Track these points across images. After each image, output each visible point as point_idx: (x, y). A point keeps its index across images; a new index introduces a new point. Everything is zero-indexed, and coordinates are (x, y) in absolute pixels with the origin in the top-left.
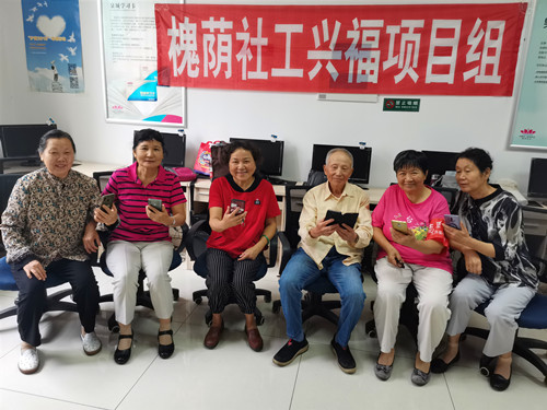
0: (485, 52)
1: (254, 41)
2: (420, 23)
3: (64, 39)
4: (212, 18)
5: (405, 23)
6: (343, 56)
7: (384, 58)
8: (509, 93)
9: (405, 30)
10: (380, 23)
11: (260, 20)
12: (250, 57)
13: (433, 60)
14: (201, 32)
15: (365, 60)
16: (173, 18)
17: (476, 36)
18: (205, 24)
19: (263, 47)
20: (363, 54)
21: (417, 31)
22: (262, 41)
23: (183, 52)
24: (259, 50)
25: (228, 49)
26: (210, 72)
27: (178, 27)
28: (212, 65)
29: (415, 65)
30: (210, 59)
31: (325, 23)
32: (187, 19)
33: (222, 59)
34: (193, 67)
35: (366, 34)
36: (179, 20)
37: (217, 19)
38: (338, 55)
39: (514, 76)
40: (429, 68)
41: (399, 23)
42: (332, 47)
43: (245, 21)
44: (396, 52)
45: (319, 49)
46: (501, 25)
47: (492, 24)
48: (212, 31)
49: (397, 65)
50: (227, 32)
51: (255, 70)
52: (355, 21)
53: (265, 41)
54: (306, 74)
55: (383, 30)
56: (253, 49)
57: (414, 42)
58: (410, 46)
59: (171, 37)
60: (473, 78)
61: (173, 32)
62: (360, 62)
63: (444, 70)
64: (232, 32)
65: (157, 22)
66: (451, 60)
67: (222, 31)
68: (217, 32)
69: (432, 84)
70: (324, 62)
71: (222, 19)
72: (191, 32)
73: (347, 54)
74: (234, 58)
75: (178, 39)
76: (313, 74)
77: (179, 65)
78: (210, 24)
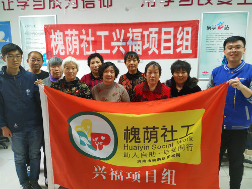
0: (184, 40)
1: (88, 39)
2: (157, 30)
3: (4, 41)
4: (69, 30)
5: (151, 30)
6: (126, 44)
7: (143, 44)
8: (196, 57)
9: (151, 33)
10: (140, 30)
11: (90, 30)
12: (87, 46)
13: (164, 45)
14: (65, 36)
15: (135, 45)
16: (52, 30)
17: (180, 34)
18: (66, 33)
19: (92, 41)
20: (135, 43)
21: (156, 33)
22: (91, 39)
23: (57, 45)
24: (91, 43)
25: (77, 42)
26: (70, 52)
27: (54, 34)
28: (70, 50)
29: (157, 47)
30: (69, 47)
31: (117, 30)
32: (58, 31)
33: (74, 47)
34: (62, 51)
35: (135, 35)
36: (55, 31)
37: (71, 30)
38: (124, 44)
39: (197, 50)
40: (162, 48)
41: (148, 30)
42: (121, 40)
43: (84, 31)
44: (148, 42)
45: (116, 41)
46: (190, 29)
47: (186, 29)
48: (69, 35)
49: (149, 47)
50: (76, 35)
51: (89, 51)
52: (130, 29)
53: (93, 39)
54: (111, 52)
55: (142, 33)
56: (88, 42)
57: (155, 37)
58: (154, 39)
59: (51, 39)
60: (180, 51)
61: (52, 36)
62: (134, 46)
63: (168, 48)
64: (78, 35)
65: (45, 32)
66: (171, 44)
67: (74, 35)
68: (72, 36)
69: (164, 54)
70: (119, 47)
71: (74, 30)
72: (60, 36)
73: (128, 43)
74: (80, 47)
75: (55, 40)
76: (114, 52)
77: (56, 50)
78: (69, 32)
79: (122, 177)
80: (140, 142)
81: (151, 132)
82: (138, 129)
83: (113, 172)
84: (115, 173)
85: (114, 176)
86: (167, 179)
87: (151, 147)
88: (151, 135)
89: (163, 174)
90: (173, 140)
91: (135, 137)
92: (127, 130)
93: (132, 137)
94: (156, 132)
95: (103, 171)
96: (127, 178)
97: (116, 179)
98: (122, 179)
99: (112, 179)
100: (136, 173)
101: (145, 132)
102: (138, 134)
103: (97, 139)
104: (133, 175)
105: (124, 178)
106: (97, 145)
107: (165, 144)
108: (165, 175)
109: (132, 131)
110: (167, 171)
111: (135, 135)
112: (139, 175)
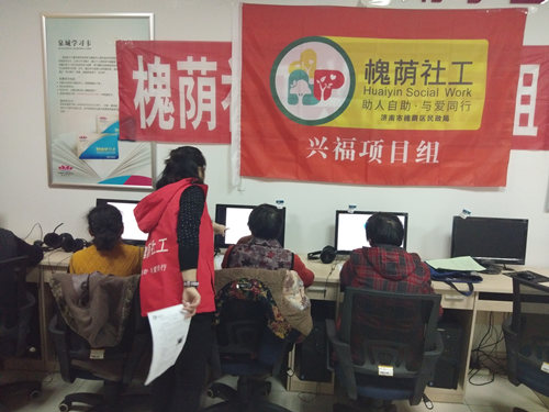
79: (353, 152)
80: (388, 83)
81: (407, 68)
82: (388, 63)
83: (340, 144)
84: (341, 147)
85: (340, 154)
86: (425, 157)
87: (404, 92)
88: (406, 72)
89: (418, 150)
90: (437, 83)
91: (381, 76)
92: (370, 65)
93: (377, 75)
94: (415, 69)
95: (323, 147)
96: (361, 155)
97: (343, 158)
98: (352, 159)
99: (337, 158)
100: (376, 143)
101: (397, 68)
102: (387, 71)
103: (323, 79)
104: (372, 147)
105: (357, 155)
106: (323, 90)
107: (425, 88)
108: (423, 150)
109: (378, 67)
110: (426, 144)
111: (381, 72)
112: (381, 147)
